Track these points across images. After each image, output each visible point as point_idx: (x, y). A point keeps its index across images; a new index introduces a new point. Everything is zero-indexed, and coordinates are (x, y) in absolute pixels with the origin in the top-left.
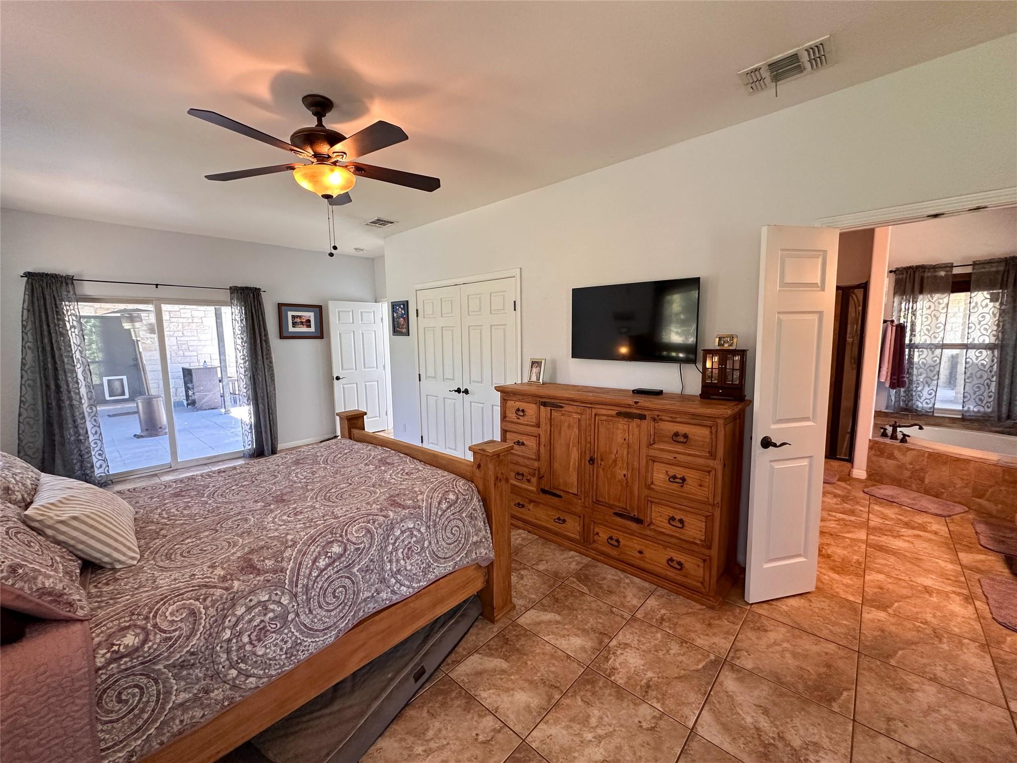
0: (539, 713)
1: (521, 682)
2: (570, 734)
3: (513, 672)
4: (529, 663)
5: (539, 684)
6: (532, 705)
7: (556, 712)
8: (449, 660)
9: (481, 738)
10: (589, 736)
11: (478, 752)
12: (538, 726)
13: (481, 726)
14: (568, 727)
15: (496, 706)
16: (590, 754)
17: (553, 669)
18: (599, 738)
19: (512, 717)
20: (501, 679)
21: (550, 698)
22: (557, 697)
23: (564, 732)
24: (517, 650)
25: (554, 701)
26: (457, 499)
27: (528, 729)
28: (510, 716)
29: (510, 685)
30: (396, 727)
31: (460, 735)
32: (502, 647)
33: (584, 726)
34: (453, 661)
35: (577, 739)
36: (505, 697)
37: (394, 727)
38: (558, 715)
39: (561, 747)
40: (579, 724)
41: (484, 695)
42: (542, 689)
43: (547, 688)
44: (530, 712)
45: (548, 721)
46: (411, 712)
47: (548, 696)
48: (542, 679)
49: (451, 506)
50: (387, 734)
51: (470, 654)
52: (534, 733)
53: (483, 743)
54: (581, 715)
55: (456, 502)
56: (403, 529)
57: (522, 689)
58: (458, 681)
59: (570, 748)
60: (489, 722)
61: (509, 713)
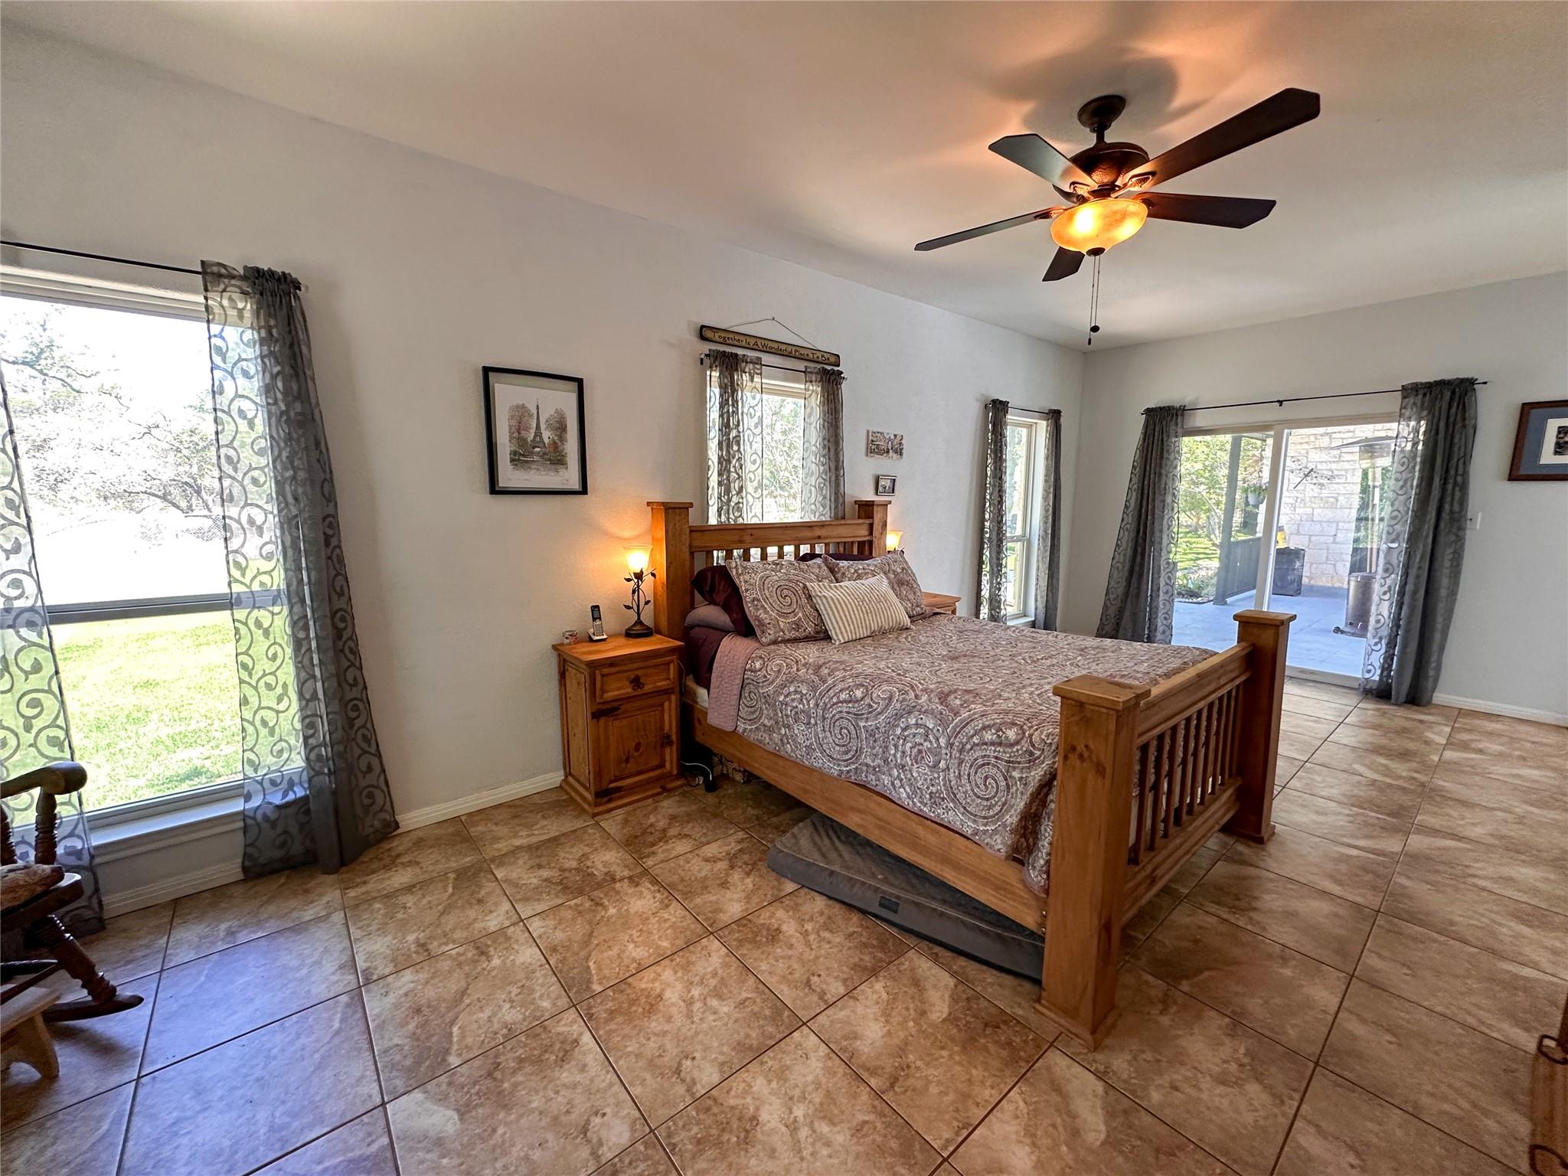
0: (844, 1050)
1: (902, 1034)
2: (806, 1085)
3: (921, 1026)
4: (945, 1053)
5: (899, 1060)
6: (858, 1043)
7: (845, 1074)
8: (937, 949)
9: (815, 979)
10: (799, 1112)
11: (797, 975)
12: (823, 1045)
13: (831, 980)
14: (818, 1085)
15: (860, 997)
16: (770, 1104)
17: (934, 1090)
18: (793, 1127)
19: (842, 1014)
20: (907, 1009)
21: (873, 1072)
22: (873, 1082)
23: (810, 1078)
24: (973, 1039)
25: (865, 1075)
26: (1017, 743)
27: (820, 1031)
28: (843, 1013)
29: (896, 1019)
30: (837, 908)
31: (822, 959)
32: (975, 1016)
33: (816, 1110)
34: (937, 954)
35: (797, 1092)
36: (874, 1010)
37: (838, 906)
38: (839, 1075)
39: (788, 1068)
40: (822, 1104)
41: (879, 986)
42: (889, 1064)
43: (889, 1069)
44: (846, 1038)
45: (830, 1058)
46: (855, 918)
47: (876, 1068)
48: (908, 1067)
49: (1000, 744)
50: (830, 902)
51: (953, 974)
52: (813, 1037)
53: (808, 981)
54: (836, 1112)
55: (1012, 745)
56: (920, 722)
57: (889, 1034)
58: (902, 959)
59: (786, 1080)
60: (836, 988)
61: (847, 1012)
